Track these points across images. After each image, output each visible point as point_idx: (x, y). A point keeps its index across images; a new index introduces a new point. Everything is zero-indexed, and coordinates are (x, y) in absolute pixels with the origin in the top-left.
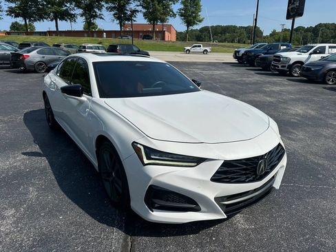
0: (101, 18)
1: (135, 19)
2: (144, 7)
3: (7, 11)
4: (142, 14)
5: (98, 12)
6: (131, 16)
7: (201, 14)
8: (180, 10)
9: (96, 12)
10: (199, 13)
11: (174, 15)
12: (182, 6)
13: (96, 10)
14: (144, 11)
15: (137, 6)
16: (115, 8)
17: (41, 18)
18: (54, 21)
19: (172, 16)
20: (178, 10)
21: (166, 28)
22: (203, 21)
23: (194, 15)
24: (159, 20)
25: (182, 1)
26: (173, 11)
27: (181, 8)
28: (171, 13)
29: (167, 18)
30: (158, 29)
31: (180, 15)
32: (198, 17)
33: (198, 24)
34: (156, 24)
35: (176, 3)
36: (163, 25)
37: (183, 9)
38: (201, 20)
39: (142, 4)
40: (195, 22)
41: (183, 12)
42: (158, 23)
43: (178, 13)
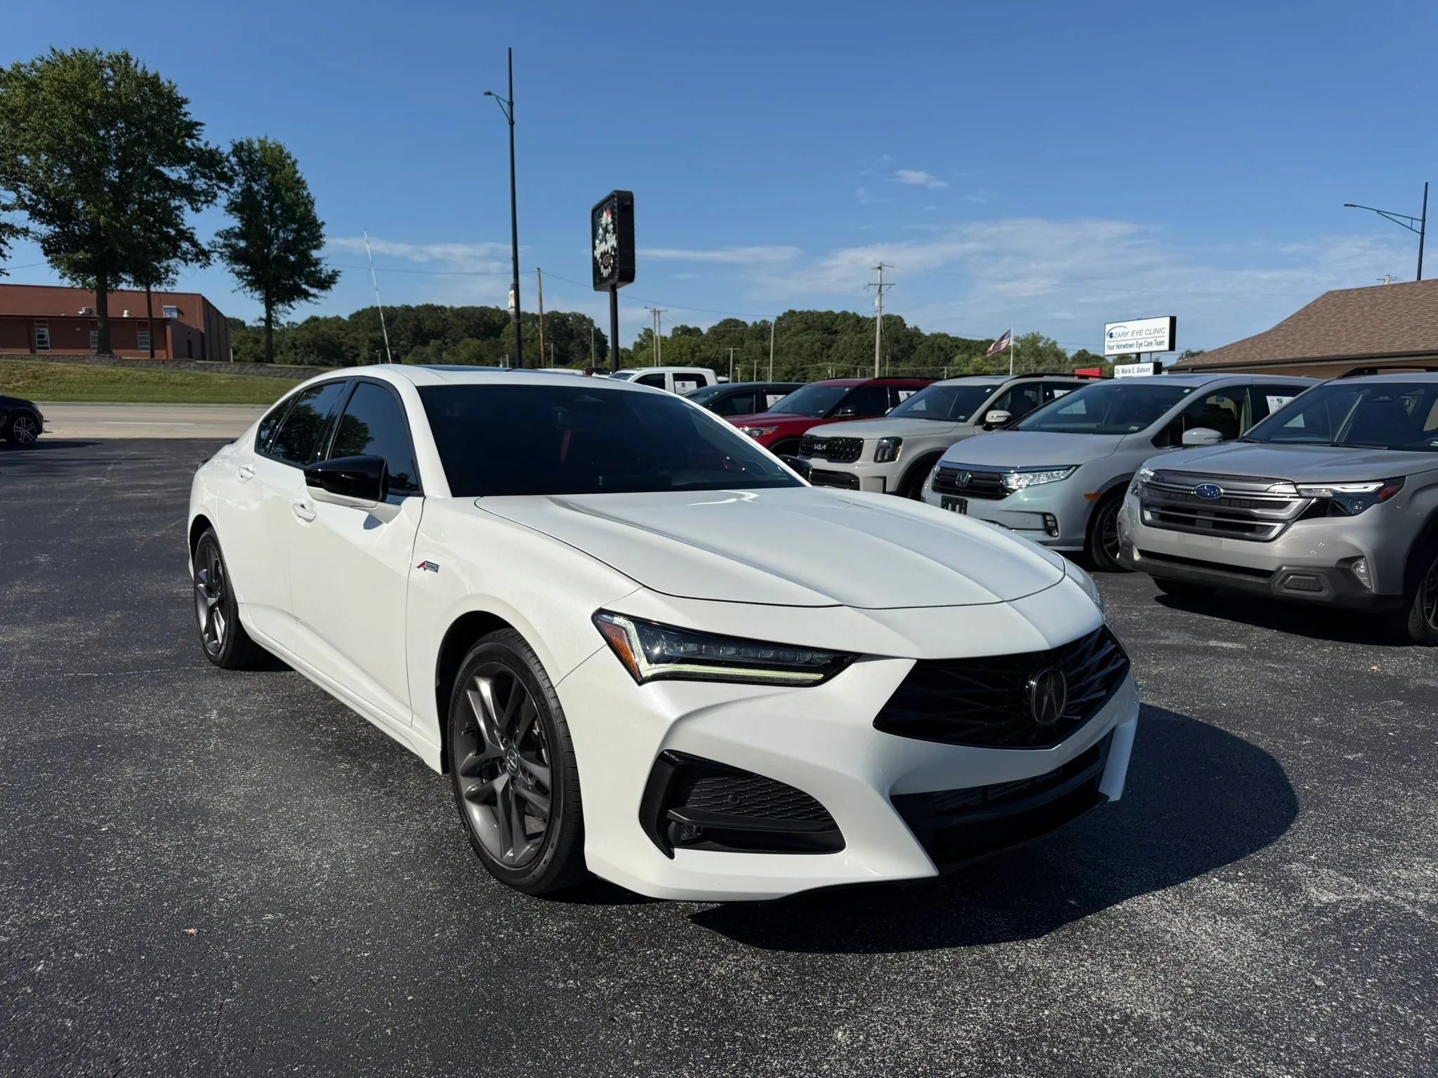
2: (35, 214)
4: (37, 248)
8: (228, 234)
10: (315, 254)
11: (202, 256)
12: (234, 222)
14: (45, 230)
19: (192, 260)
20: (218, 234)
21: (175, 307)
22: (333, 286)
23: (292, 258)
24: (125, 272)
25: (232, 202)
26: (196, 237)
27: (232, 229)
28: (185, 245)
29: (169, 266)
30: (126, 312)
31: (230, 258)
32: (313, 269)
33: (314, 296)
34: (113, 291)
35: (205, 206)
36: (149, 292)
37: (241, 235)
38: (325, 281)
39: (30, 199)
40: (300, 286)
41: (242, 244)
42: (123, 286)
43: (219, 250)
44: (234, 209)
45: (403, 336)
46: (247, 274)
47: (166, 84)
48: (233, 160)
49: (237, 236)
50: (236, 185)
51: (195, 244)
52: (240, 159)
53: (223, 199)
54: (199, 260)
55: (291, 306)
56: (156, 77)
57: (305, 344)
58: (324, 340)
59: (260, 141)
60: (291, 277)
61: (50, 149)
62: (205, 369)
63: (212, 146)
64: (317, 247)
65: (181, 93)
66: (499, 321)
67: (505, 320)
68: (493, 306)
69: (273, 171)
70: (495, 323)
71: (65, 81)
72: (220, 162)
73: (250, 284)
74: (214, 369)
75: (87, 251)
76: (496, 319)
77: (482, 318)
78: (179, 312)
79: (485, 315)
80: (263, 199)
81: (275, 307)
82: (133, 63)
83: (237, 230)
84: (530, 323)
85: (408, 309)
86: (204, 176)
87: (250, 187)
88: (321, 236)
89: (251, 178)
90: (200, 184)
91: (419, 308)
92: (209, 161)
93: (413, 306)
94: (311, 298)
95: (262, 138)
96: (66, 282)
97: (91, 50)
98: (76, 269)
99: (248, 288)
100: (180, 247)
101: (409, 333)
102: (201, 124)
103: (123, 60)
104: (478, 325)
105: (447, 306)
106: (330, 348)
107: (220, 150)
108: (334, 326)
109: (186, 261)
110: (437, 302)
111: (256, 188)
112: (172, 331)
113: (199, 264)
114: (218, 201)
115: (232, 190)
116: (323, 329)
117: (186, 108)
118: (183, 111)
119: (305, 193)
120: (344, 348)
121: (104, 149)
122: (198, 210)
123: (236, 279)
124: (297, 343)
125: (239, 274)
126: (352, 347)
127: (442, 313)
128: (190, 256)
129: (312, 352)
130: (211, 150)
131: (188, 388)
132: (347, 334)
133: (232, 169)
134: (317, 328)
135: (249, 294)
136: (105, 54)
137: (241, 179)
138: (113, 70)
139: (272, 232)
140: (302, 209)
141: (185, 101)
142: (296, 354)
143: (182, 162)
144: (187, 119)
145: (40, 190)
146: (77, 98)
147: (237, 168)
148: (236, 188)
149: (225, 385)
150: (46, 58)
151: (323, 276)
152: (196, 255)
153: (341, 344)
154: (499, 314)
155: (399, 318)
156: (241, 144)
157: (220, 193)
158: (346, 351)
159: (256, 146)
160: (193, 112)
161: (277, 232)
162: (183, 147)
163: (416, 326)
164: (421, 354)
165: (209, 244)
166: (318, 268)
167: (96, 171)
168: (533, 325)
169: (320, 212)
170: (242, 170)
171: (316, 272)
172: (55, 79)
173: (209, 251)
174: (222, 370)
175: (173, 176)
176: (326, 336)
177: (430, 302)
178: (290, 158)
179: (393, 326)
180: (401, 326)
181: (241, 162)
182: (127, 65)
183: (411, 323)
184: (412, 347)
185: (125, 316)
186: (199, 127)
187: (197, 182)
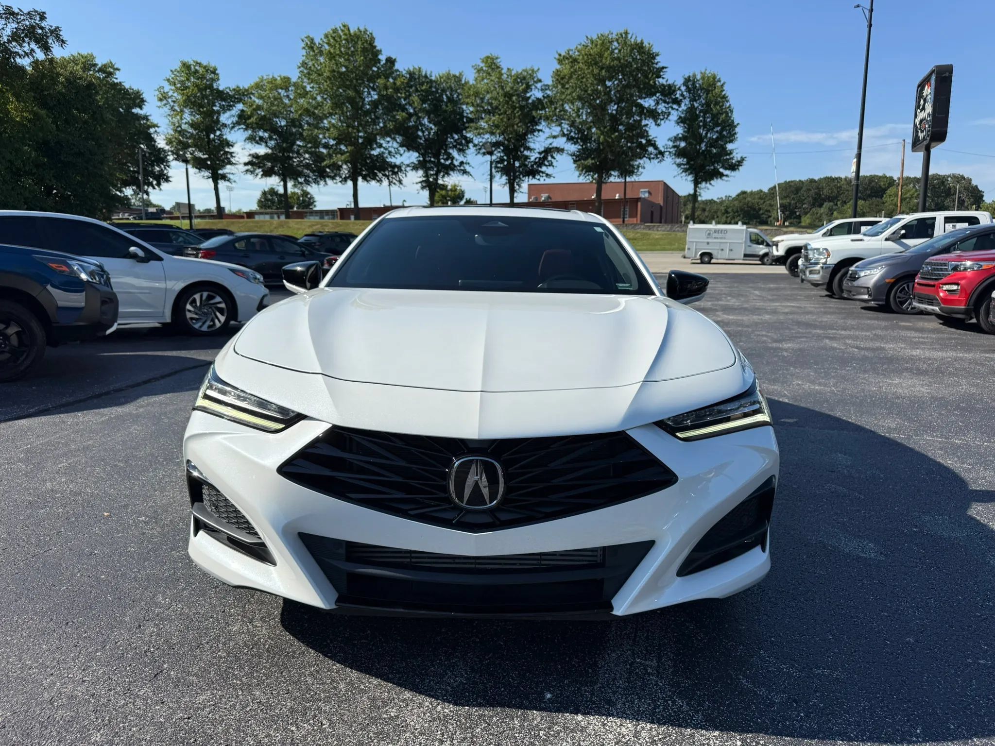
0: (465, 172)
1: (549, 170)
2: (570, 139)
3: (246, 164)
4: (570, 160)
5: (458, 157)
6: (541, 162)
7: (737, 148)
8: (676, 139)
9: (453, 158)
10: (729, 146)
11: (660, 155)
12: (679, 130)
13: (454, 153)
14: (573, 148)
15: (555, 137)
16: (497, 145)
17: (322, 175)
18: (350, 183)
19: (653, 158)
20: (670, 140)
21: (647, 190)
22: (740, 168)
23: (714, 151)
24: (614, 170)
25: (680, 117)
26: (657, 143)
27: (678, 135)
28: (651, 149)
29: (640, 164)
30: (617, 195)
31: (675, 154)
32: (728, 157)
33: (727, 176)
34: (606, 183)
35: (662, 122)
36: (625, 182)
37: (684, 138)
38: (735, 165)
39: (568, 130)
40: (718, 169)
41: (683, 144)
42: (612, 179)
43: (669, 150)
44: (682, 122)
45: (805, 201)
46: (684, 165)
47: (647, 45)
48: (683, 88)
49: (681, 139)
50: (683, 105)
51: (656, 148)
52: (687, 87)
53: (674, 116)
54: (657, 158)
55: (710, 184)
56: (642, 43)
57: (735, 210)
58: (748, 207)
59: (701, 73)
60: (713, 164)
61: (580, 98)
62: (650, 229)
63: (670, 82)
64: (731, 141)
65: (655, 50)
66: (884, 185)
67: (889, 184)
68: (880, 174)
69: (708, 92)
70: (880, 187)
71: (590, 55)
72: (674, 91)
73: (685, 170)
74: (655, 229)
75: (592, 159)
76: (882, 183)
77: (870, 183)
78: (650, 193)
79: (873, 181)
80: (700, 112)
81: (699, 185)
82: (629, 36)
83: (680, 136)
84: (912, 185)
85: (812, 181)
86: (665, 102)
87: (693, 105)
88: (735, 134)
89: (693, 100)
90: (662, 107)
91: (820, 180)
92: (668, 92)
93: (816, 178)
94: (724, 178)
95: (703, 71)
96: (582, 179)
97: (607, 33)
98: (587, 169)
99: (684, 174)
100: (647, 150)
101: (811, 199)
102: (666, 68)
103: (624, 35)
104: (866, 189)
105: (843, 177)
106: (752, 212)
107: (676, 83)
108: (757, 196)
109: (650, 159)
110: (835, 175)
111: (696, 105)
112: (641, 205)
113: (658, 160)
114: (671, 117)
115: (680, 109)
116: (749, 199)
117: (658, 59)
118: (656, 61)
119: (728, 105)
120: (761, 212)
121: (608, 93)
122: (659, 125)
123: (677, 168)
124: (729, 210)
125: (679, 165)
126: (767, 211)
127: (838, 182)
128: (652, 156)
129: (739, 215)
130: (669, 85)
131: (636, 241)
132: (764, 202)
133: (682, 95)
134: (745, 198)
135: (684, 178)
136: (615, 33)
137: (687, 101)
138: (618, 43)
139: (704, 134)
140: (724, 116)
141: (657, 55)
142: (727, 217)
143: (652, 95)
144: (657, 66)
145: (572, 124)
146: (596, 63)
147: (685, 93)
148: (683, 107)
149: (657, 239)
150: (583, 43)
151: (734, 161)
152: (656, 155)
153: (760, 209)
154: (885, 180)
155: (804, 189)
156: (689, 77)
157: (672, 112)
158: (763, 214)
159: (699, 77)
160: (661, 61)
161: (706, 134)
162: (654, 86)
163: (817, 194)
164: (817, 213)
165: (664, 147)
166: (731, 156)
167: (603, 107)
168: (914, 187)
169: (736, 117)
170: (688, 95)
171: (730, 159)
172: (586, 54)
173: (664, 152)
174: (659, 229)
175: (646, 105)
176: (750, 204)
177: (829, 175)
178: (720, 81)
179: (799, 194)
180: (805, 194)
181: (688, 90)
182: (626, 37)
183: (813, 191)
184: (811, 209)
185: (617, 198)
186: (665, 70)
187: (660, 106)
